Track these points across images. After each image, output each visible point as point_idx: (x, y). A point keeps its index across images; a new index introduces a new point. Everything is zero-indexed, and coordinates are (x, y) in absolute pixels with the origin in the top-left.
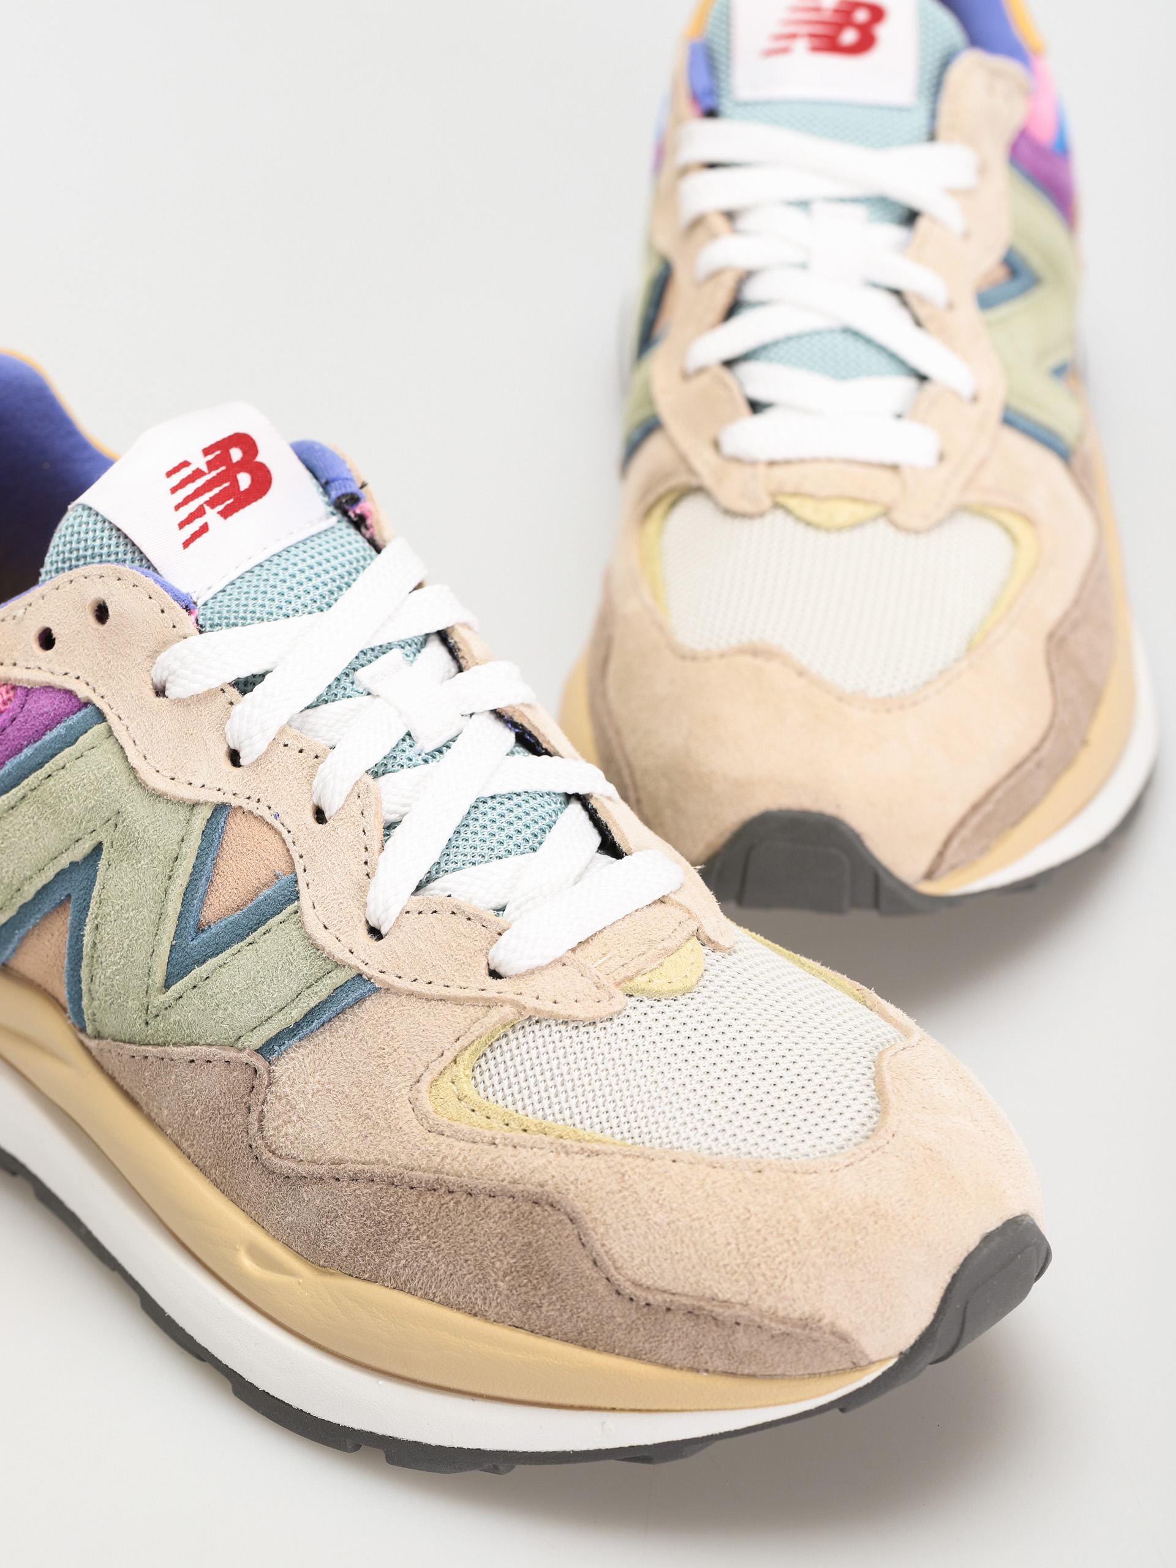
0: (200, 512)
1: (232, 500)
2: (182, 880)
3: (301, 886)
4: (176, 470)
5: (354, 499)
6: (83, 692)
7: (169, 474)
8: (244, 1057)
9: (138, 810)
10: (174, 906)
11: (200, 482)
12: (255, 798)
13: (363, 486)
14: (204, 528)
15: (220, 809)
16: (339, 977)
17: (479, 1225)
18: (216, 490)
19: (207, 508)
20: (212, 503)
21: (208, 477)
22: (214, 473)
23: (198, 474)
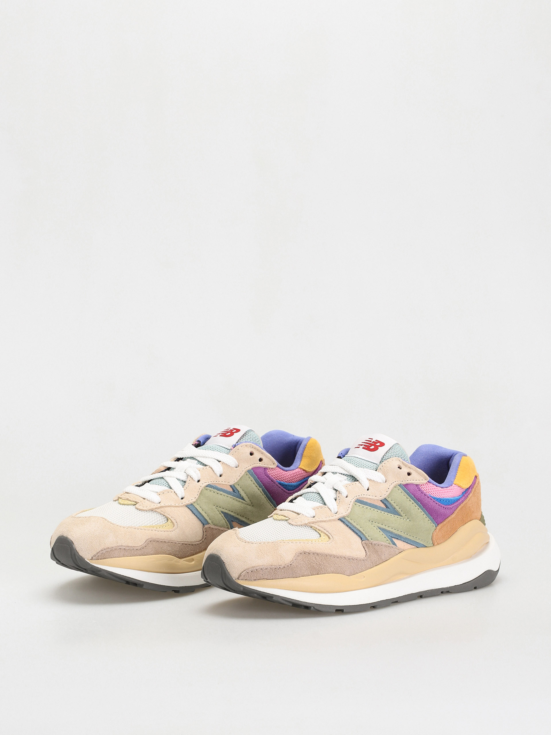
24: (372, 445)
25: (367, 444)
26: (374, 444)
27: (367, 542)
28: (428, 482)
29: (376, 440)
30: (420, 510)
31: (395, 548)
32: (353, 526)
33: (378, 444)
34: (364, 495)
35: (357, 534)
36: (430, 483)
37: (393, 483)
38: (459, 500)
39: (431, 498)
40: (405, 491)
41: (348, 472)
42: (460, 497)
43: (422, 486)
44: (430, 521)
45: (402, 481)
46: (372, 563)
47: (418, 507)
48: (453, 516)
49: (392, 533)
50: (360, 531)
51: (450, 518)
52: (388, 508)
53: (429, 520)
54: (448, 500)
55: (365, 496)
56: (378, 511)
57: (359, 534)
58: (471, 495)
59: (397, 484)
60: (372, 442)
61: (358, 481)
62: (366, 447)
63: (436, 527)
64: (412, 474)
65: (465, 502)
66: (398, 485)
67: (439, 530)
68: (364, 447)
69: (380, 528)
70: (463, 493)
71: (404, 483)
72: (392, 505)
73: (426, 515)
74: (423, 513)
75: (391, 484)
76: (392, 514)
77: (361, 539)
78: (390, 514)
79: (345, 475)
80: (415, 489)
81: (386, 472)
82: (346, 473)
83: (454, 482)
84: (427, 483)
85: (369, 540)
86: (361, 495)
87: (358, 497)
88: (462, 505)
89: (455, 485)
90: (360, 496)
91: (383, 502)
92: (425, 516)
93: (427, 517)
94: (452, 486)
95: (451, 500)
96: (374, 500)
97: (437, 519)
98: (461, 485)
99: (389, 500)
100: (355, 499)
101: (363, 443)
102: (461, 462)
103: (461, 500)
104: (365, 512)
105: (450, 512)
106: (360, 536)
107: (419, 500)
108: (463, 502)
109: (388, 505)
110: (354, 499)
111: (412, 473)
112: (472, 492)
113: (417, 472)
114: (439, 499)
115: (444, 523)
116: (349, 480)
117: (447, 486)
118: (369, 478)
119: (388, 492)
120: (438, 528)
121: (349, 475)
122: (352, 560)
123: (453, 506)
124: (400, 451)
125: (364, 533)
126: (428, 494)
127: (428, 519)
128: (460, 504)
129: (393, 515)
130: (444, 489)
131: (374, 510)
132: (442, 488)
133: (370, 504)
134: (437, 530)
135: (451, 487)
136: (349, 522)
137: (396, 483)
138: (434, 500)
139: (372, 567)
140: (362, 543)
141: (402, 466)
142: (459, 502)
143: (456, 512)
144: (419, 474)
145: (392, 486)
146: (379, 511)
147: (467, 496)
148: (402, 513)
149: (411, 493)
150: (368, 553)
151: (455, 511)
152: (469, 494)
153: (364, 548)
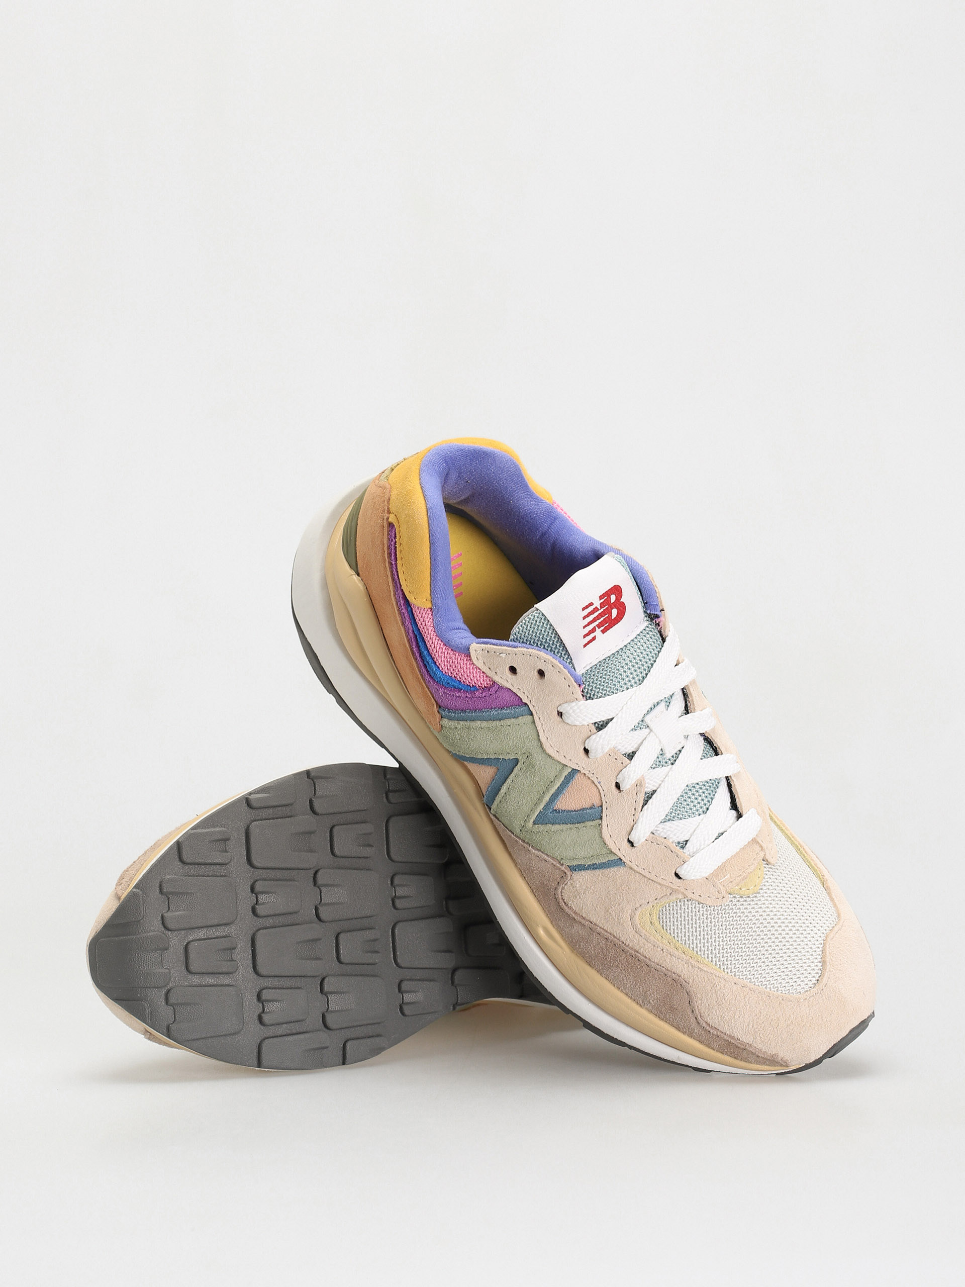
0: (593, 630)
1: (608, 624)
2: (553, 791)
3: (604, 815)
4: (587, 607)
5: (657, 617)
6: (525, 700)
7: (583, 609)
8: (563, 868)
9: (538, 757)
10: (547, 798)
11: (596, 614)
12: (592, 772)
13: (663, 610)
14: (594, 638)
15: (574, 772)
16: (613, 858)
17: (648, 979)
18: (602, 619)
19: (597, 628)
20: (599, 626)
21: (600, 612)
22: (602, 610)
23: (596, 609)
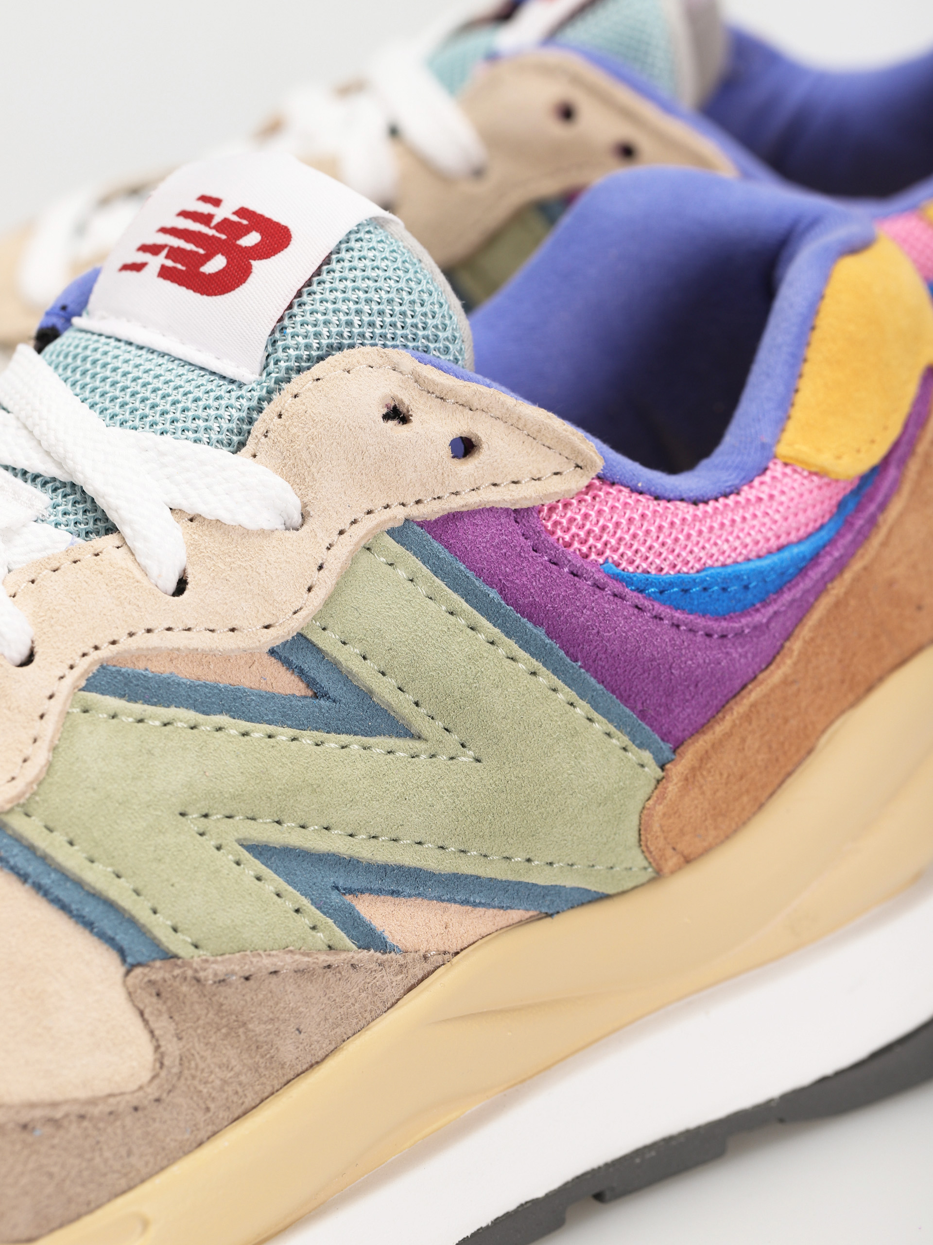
24: (212, 247)
25: (188, 240)
26: (224, 237)
27: (159, 972)
28: (599, 477)
29: (236, 213)
30: (546, 678)
31: (373, 966)
32: (65, 876)
33: (252, 239)
34: (149, 631)
35: (88, 925)
36: (613, 484)
37: (355, 522)
38: (814, 559)
39: (618, 588)
40: (438, 570)
41: (60, 465)
42: (824, 535)
43: (555, 517)
44: (621, 739)
45: (418, 502)
46: (208, 1109)
47: (526, 661)
48: (776, 675)
49: (350, 864)
50: (110, 905)
51: (755, 694)
52: (325, 695)
53: (612, 728)
54: (738, 577)
55: (153, 640)
56: (245, 734)
57: (107, 924)
58: (896, 507)
59: (378, 525)
60: (214, 222)
61: (111, 529)
62: (179, 266)
63: (662, 767)
64: (484, 446)
65: (857, 566)
66: (391, 532)
67: (688, 780)
68: (169, 263)
69: (260, 851)
70: (841, 505)
71: (431, 510)
72: (345, 678)
73: (588, 706)
74: (566, 693)
75: (341, 533)
76: (348, 732)
77: (124, 960)
78: (333, 741)
79: (45, 484)
80: (507, 543)
81: (305, 455)
82: (48, 469)
83: (782, 449)
84: (589, 487)
85: (181, 952)
86: (131, 635)
87: (107, 652)
88: (837, 589)
89: (786, 465)
90: (126, 644)
91: (287, 663)
92: (583, 709)
93: (595, 715)
94: (767, 478)
95: (761, 572)
96: (226, 657)
97: (670, 711)
98: (825, 459)
99: (327, 642)
100: (86, 671)
101: (164, 230)
102: (828, 308)
103: (826, 562)
104: (150, 752)
105: (755, 656)
106: (110, 941)
107: (532, 612)
108: (840, 566)
109: (325, 681)
110: (77, 672)
111: (483, 439)
112: (906, 488)
113: (515, 424)
114: (672, 584)
115: (720, 729)
116: (63, 520)
117: (728, 479)
118: (185, 505)
119: (320, 595)
120: (679, 769)
121: (64, 485)
122: (48, 1130)
123: (771, 610)
124: (402, 284)
125: (142, 914)
126: (601, 561)
127: (601, 725)
128: (820, 589)
129: (355, 742)
130: (709, 508)
131: (219, 729)
132: (695, 503)
133: (192, 687)
134: (672, 788)
135: (760, 488)
136: (31, 849)
137: (368, 524)
138: (641, 600)
139: (202, 1135)
140: (124, 982)
141: (409, 399)
142: (814, 574)
143: (796, 645)
144: (534, 435)
145: (345, 547)
146: (259, 730)
147: (873, 522)
148: (418, 720)
149: (479, 574)
150: (172, 1048)
151: (787, 638)
152: (883, 507)
153: (142, 1014)
